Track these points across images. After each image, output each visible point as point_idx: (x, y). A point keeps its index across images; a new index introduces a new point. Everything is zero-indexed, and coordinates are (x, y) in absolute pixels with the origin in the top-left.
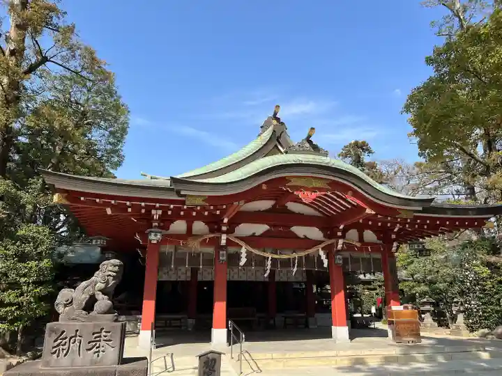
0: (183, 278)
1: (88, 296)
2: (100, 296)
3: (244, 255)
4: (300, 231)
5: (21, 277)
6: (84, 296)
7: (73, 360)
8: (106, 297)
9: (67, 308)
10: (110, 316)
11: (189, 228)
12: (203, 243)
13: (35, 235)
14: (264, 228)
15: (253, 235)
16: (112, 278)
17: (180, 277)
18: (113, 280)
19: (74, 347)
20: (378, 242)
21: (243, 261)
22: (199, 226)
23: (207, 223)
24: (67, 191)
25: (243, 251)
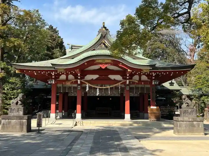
2: (19, 101)
3: (87, 87)
4: (112, 77)
5: (12, 96)
6: (16, 101)
7: (14, 114)
10: (21, 106)
11: (67, 77)
12: (72, 83)
13: (15, 81)
14: (97, 76)
15: (92, 79)
19: (14, 111)
20: (149, 80)
21: (87, 89)
22: (71, 77)
23: (73, 75)
24: (20, 69)
25: (87, 86)
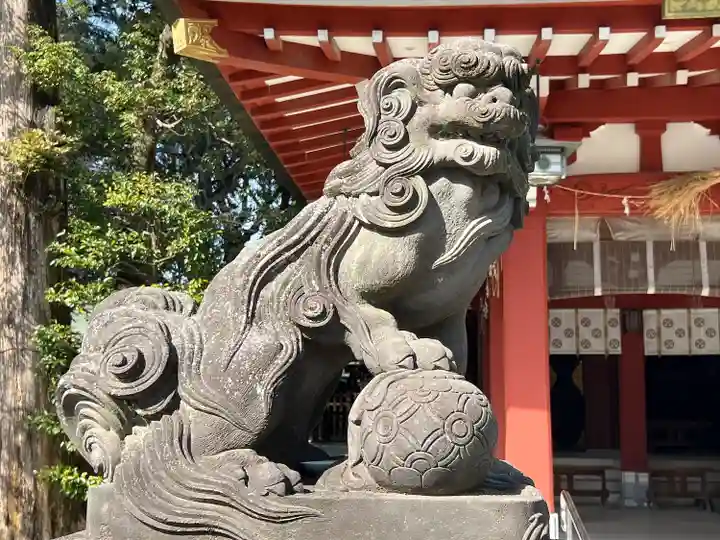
0: (597, 347)
1: (291, 343)
6: (257, 339)
8: (431, 349)
9: (141, 433)
16: (463, 191)
17: (587, 344)
18: (472, 211)
